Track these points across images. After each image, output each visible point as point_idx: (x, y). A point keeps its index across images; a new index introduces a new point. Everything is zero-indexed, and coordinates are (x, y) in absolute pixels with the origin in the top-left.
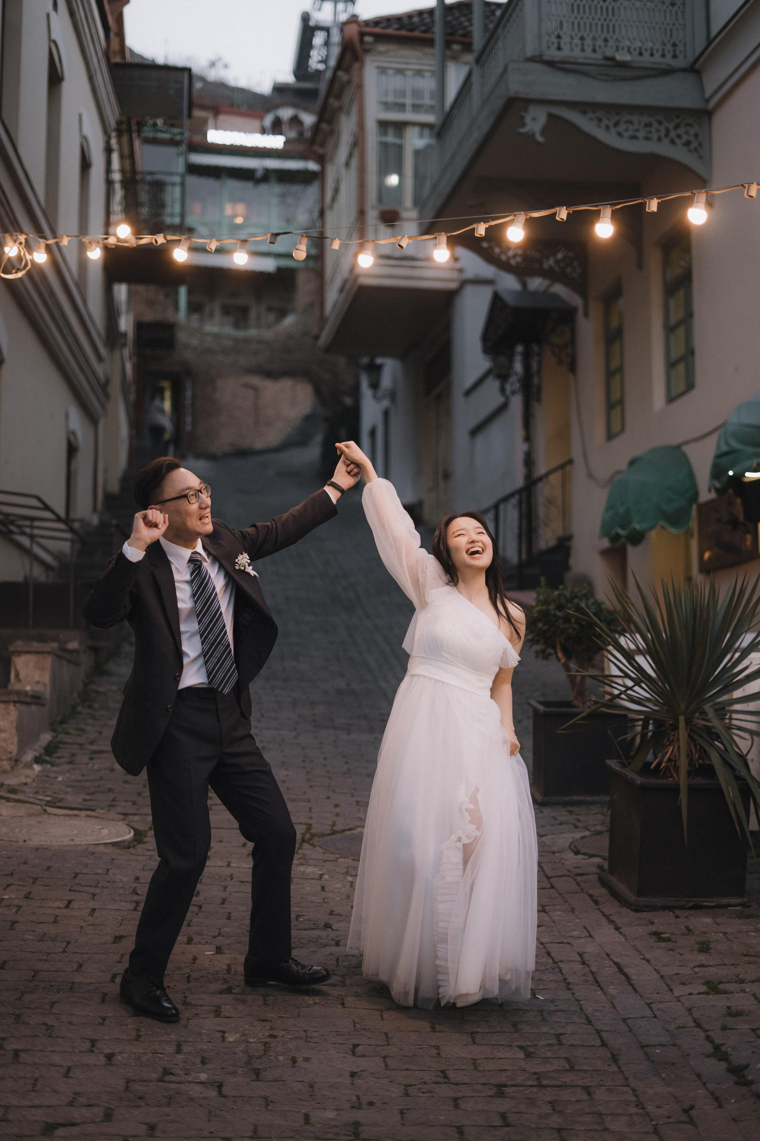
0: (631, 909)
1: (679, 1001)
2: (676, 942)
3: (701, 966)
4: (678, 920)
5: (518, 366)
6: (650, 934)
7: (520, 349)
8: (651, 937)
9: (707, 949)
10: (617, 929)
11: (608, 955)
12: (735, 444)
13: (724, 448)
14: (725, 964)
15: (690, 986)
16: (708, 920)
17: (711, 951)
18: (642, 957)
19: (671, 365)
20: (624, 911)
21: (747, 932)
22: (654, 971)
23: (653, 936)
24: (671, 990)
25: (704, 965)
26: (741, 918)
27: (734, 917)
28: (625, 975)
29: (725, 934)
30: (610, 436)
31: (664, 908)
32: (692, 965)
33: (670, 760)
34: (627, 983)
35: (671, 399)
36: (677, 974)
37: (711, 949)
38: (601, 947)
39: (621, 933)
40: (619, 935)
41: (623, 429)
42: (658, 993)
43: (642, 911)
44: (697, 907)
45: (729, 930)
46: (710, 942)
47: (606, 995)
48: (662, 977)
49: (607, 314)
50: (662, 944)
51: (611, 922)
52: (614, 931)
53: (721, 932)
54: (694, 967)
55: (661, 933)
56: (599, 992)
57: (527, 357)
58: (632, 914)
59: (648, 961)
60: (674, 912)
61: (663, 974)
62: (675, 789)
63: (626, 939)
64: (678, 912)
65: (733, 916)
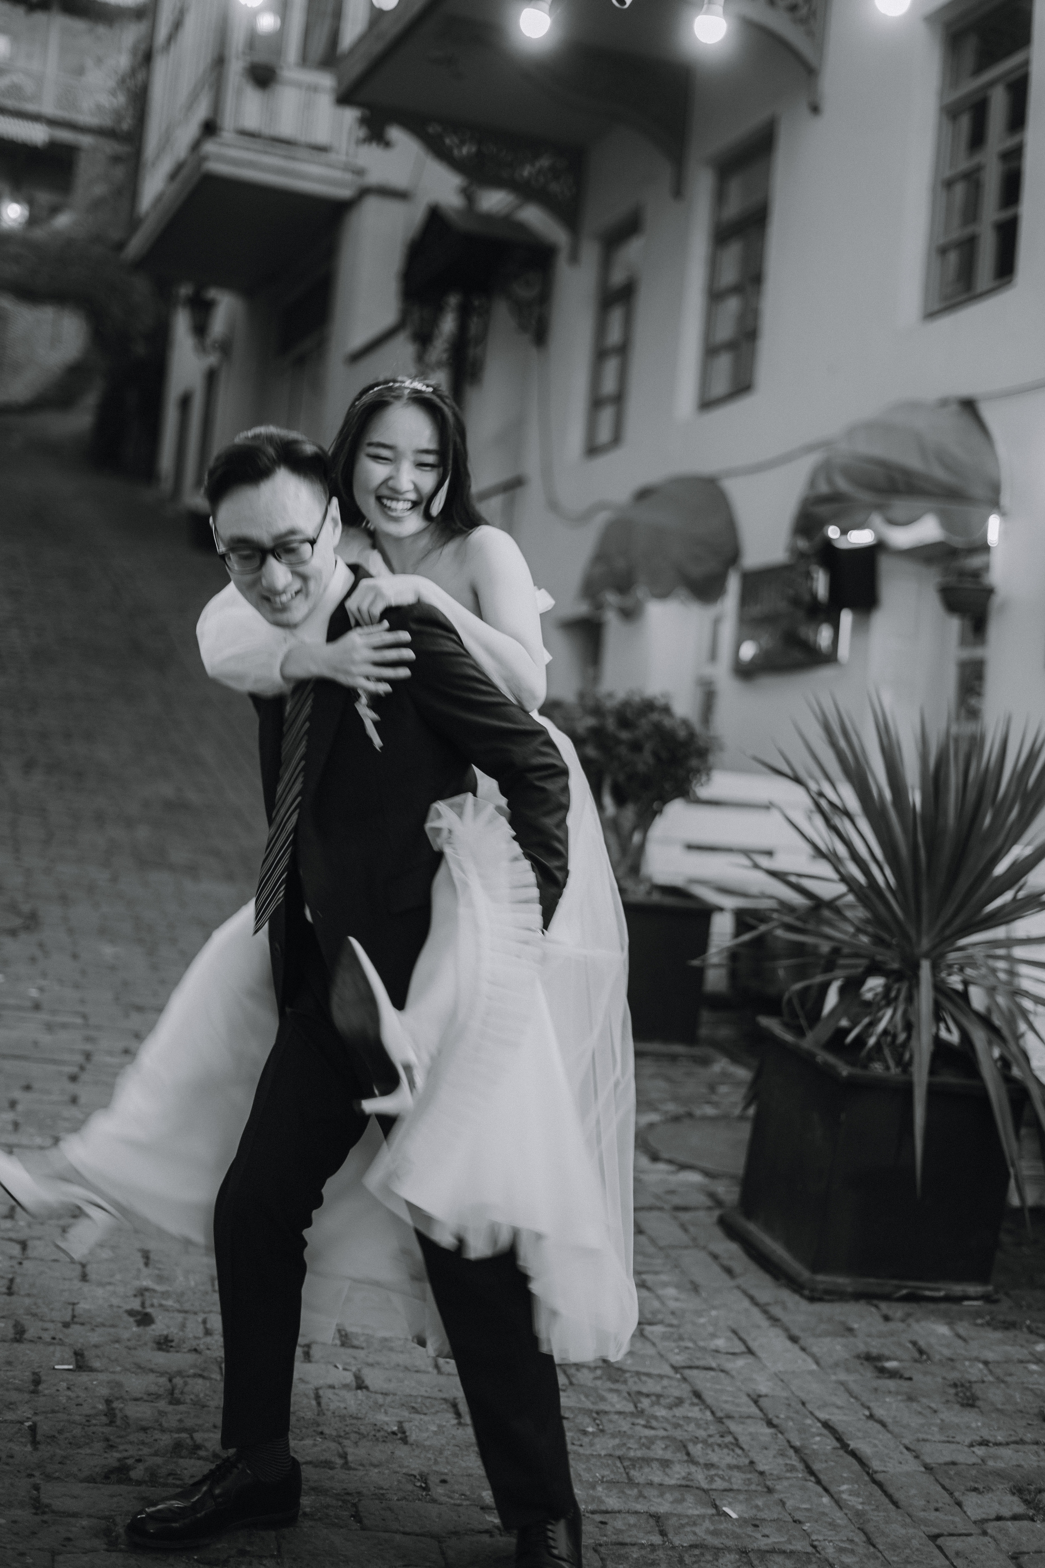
0: (802, 1296)
1: (985, 1533)
2: (910, 1379)
3: (984, 1443)
4: (892, 1326)
5: (448, 325)
6: (858, 1357)
7: (453, 300)
8: (862, 1364)
9: (974, 1400)
10: (794, 1339)
11: (803, 1404)
12: (842, 485)
13: (823, 488)
14: (1022, 1442)
15: (990, 1495)
16: (943, 1329)
17: (979, 1403)
18: (867, 1413)
19: (711, 351)
20: (787, 1296)
21: (1021, 1362)
22: (905, 1451)
23: (866, 1363)
24: (959, 1504)
25: (988, 1442)
26: (995, 1329)
27: (982, 1325)
28: (853, 1454)
29: (986, 1363)
30: (592, 450)
31: (858, 1296)
32: (967, 1441)
33: (885, 1032)
34: (867, 1478)
35: (706, 404)
36: (954, 1463)
37: (978, 1399)
38: (782, 1381)
39: (803, 1349)
40: (803, 1355)
41: (617, 439)
42: (937, 1510)
43: (820, 1300)
44: (913, 1298)
45: (990, 1356)
46: (970, 1382)
47: (841, 1508)
48: (928, 1468)
49: (606, 263)
50: (891, 1384)
51: (774, 1320)
52: (789, 1344)
53: (977, 1359)
54: (971, 1445)
55: (880, 1358)
56: (826, 1500)
57: (464, 314)
58: (804, 1305)
59: (883, 1424)
60: (876, 1306)
61: (928, 1460)
62: (907, 1090)
63: (817, 1363)
64: (884, 1306)
65: (979, 1321)
